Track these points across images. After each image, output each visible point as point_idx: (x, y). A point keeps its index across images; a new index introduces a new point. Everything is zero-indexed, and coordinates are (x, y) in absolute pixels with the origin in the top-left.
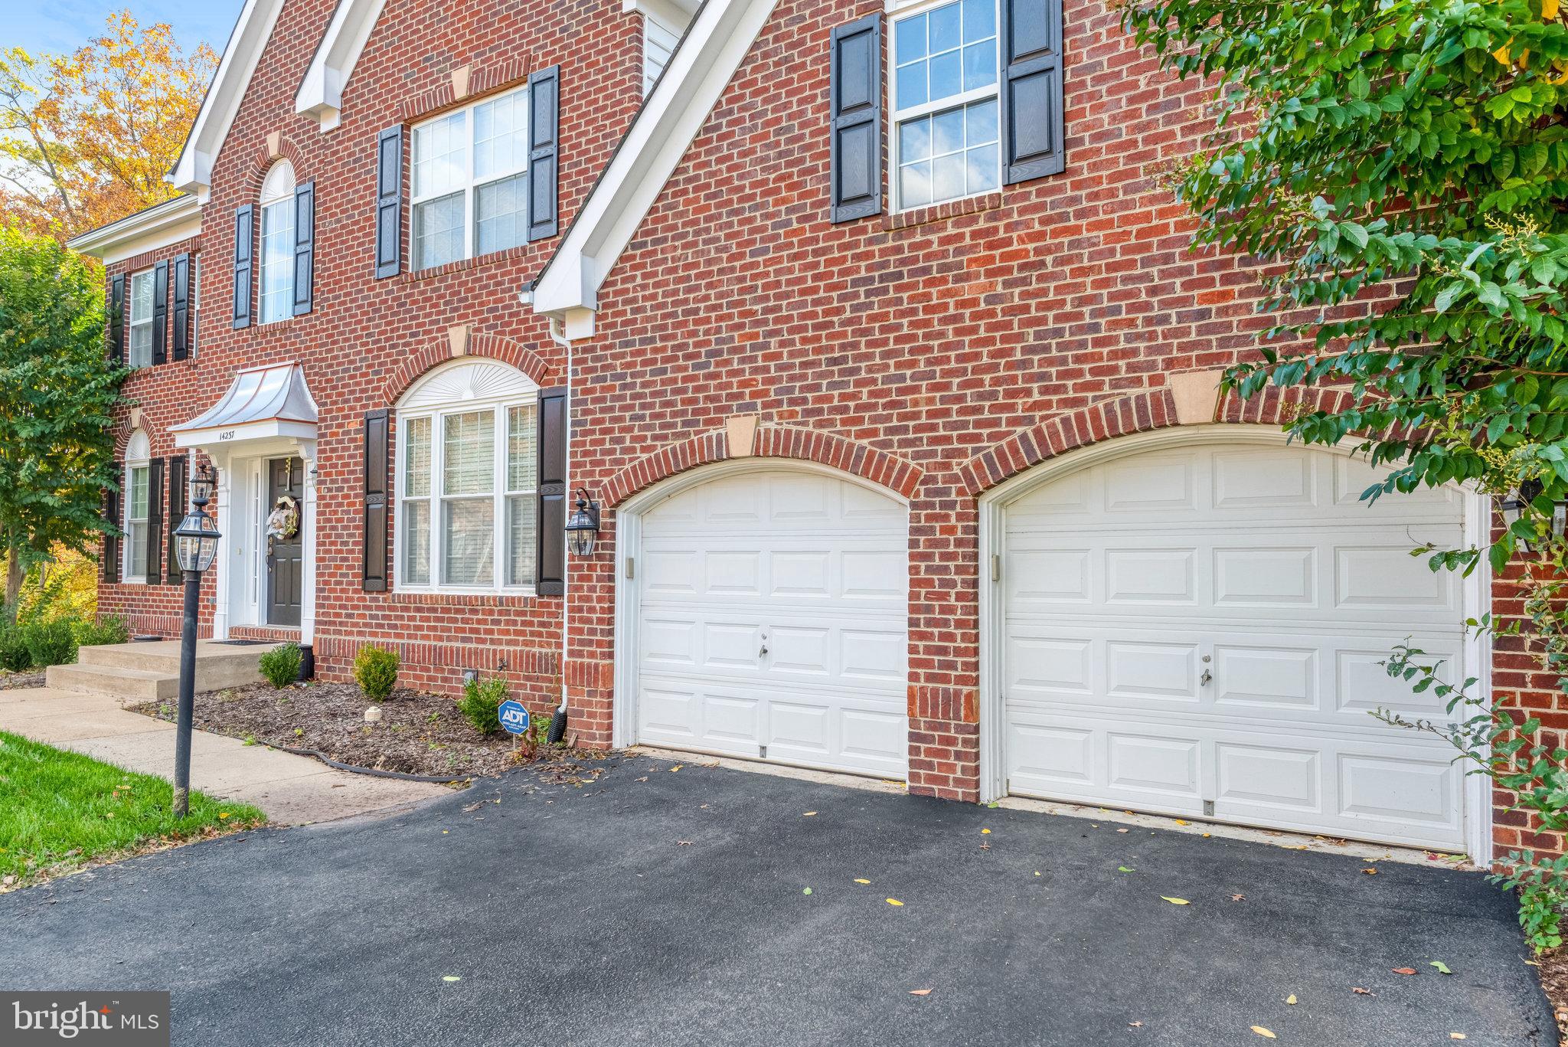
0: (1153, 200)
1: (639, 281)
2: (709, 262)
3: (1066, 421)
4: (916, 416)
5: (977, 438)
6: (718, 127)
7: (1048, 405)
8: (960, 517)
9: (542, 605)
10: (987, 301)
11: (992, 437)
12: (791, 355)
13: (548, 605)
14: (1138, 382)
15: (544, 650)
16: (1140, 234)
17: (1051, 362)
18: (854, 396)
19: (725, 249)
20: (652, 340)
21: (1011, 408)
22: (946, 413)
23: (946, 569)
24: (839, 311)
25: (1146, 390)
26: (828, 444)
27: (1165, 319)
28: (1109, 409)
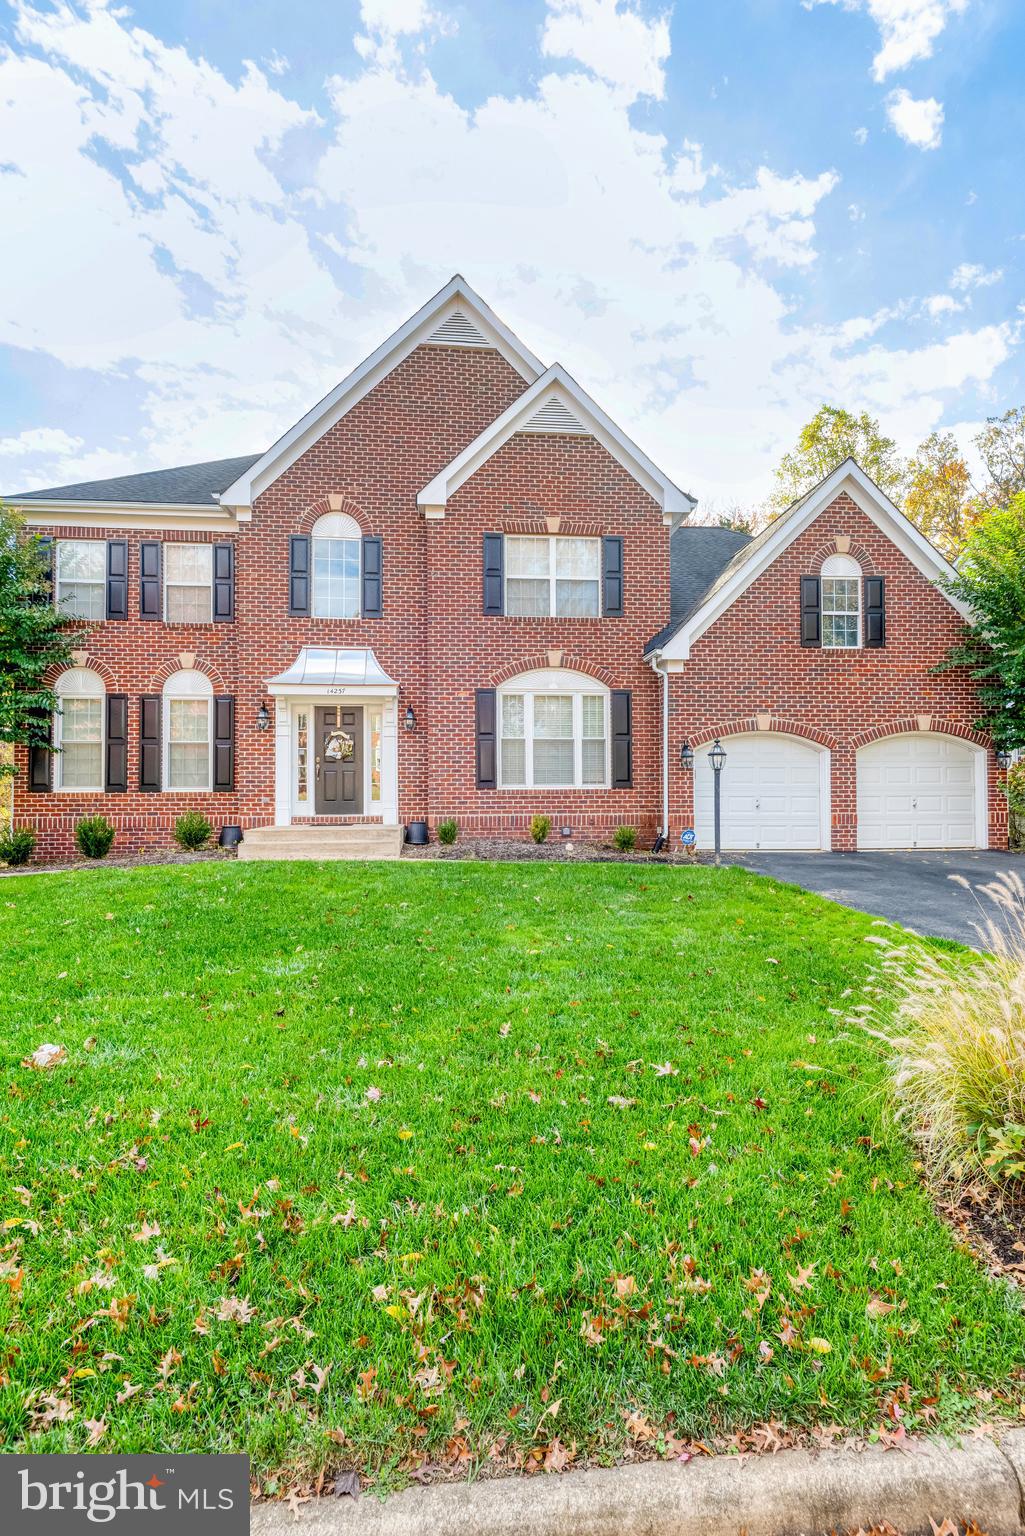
0: (910, 662)
1: (707, 652)
2: (744, 651)
3: (887, 726)
4: (835, 720)
5: (857, 730)
6: (748, 597)
7: (880, 721)
8: (851, 756)
9: (615, 793)
10: (860, 684)
11: (862, 730)
12: (783, 693)
13: (620, 793)
14: (906, 716)
15: (617, 814)
16: (907, 671)
17: (881, 707)
18: (811, 711)
19: (752, 647)
20: (716, 678)
21: (868, 720)
22: (846, 720)
23: (846, 774)
24: (804, 679)
25: (909, 719)
26: (802, 727)
27: (914, 698)
28: (900, 723)
